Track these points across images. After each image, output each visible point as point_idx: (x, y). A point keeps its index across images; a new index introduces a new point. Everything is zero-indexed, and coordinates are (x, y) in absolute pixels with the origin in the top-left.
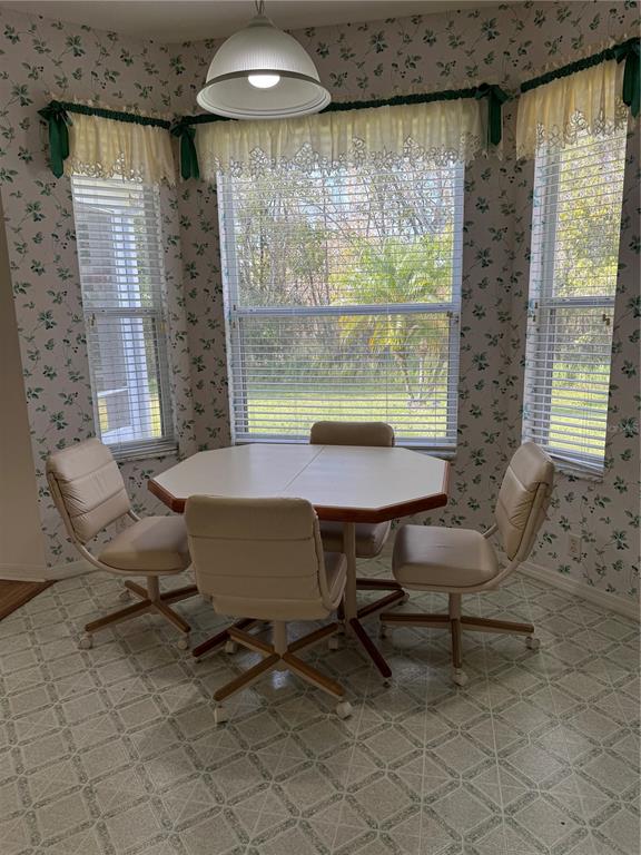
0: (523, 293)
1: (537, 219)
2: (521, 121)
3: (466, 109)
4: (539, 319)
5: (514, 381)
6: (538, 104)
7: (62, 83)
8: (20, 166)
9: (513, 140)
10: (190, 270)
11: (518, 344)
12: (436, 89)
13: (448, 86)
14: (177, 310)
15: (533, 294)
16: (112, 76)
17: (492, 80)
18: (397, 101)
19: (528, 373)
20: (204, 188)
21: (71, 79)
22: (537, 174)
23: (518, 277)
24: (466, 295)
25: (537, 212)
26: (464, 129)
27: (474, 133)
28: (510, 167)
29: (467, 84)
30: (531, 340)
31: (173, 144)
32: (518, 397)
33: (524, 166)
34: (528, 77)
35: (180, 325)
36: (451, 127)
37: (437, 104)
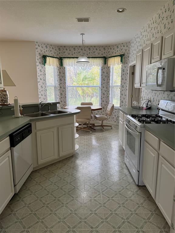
0: (109, 85)
1: (111, 75)
2: (109, 62)
3: (101, 59)
4: (111, 88)
5: (108, 97)
6: (111, 60)
7: (45, 52)
8: (39, 64)
9: (108, 64)
10: (61, 80)
11: (109, 92)
12: (98, 56)
13: (99, 56)
14: (59, 86)
15: (110, 85)
16: (51, 51)
17: (105, 56)
18: (92, 58)
19: (110, 96)
20: (63, 68)
21: (46, 51)
22: (111, 69)
23: (108, 82)
24: (102, 85)
25: (111, 74)
26: (101, 62)
27: (103, 63)
28: (107, 67)
29: (102, 56)
30: (110, 91)
31: (59, 61)
32: (109, 99)
33: (109, 67)
34: (109, 56)
35: (59, 88)
36: (100, 62)
37: (98, 58)
